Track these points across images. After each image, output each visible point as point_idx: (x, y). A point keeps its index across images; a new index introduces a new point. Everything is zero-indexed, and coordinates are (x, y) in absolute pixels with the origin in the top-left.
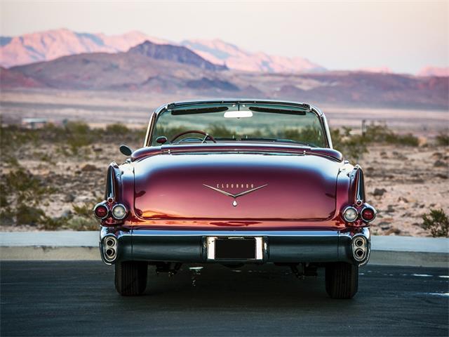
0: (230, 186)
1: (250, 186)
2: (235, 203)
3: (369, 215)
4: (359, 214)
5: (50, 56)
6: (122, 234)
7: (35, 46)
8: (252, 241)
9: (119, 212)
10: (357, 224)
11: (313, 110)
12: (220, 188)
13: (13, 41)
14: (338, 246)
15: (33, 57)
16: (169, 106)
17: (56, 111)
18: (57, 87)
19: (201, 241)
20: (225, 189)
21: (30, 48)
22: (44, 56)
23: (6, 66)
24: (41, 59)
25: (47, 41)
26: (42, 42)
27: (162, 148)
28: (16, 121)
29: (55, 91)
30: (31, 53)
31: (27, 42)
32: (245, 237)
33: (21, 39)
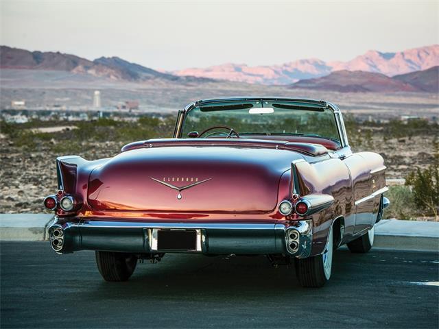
0: (176, 180)
1: (194, 180)
2: (179, 197)
3: (303, 209)
4: (293, 208)
5: (425, 67)
6: (70, 225)
7: (413, 59)
8: (192, 234)
9: (66, 204)
10: (293, 217)
11: (329, 106)
12: (166, 181)
13: (397, 55)
14: (276, 238)
15: (412, 68)
16: (197, 103)
17: (428, 110)
18: (429, 91)
19: (142, 233)
20: (171, 183)
21: (409, 61)
22: (420, 67)
23: (390, 76)
24: (417, 69)
25: (423, 55)
26: (419, 55)
27: (146, 143)
28: (397, 118)
29: (428, 94)
30: (409, 64)
31: (407, 57)
32: (187, 230)
33: (403, 54)
